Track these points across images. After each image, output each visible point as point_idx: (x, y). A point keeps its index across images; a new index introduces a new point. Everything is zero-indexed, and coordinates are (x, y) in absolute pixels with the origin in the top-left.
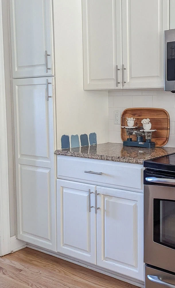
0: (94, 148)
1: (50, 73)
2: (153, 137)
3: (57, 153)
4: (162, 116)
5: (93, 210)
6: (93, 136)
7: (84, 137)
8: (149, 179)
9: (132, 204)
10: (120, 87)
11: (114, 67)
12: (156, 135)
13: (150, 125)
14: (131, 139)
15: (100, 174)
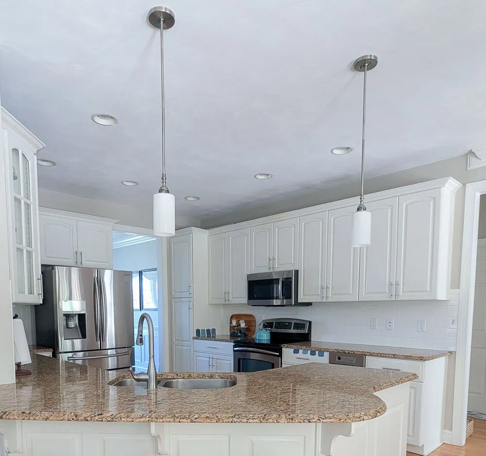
0: (214, 337)
1: (191, 296)
2: (246, 331)
3: (194, 338)
4: (251, 319)
5: (211, 367)
6: (214, 330)
7: (208, 330)
8: (235, 349)
9: (229, 362)
10: (227, 302)
11: (224, 292)
12: (248, 329)
13: (244, 324)
14: (234, 332)
15: (214, 348)
